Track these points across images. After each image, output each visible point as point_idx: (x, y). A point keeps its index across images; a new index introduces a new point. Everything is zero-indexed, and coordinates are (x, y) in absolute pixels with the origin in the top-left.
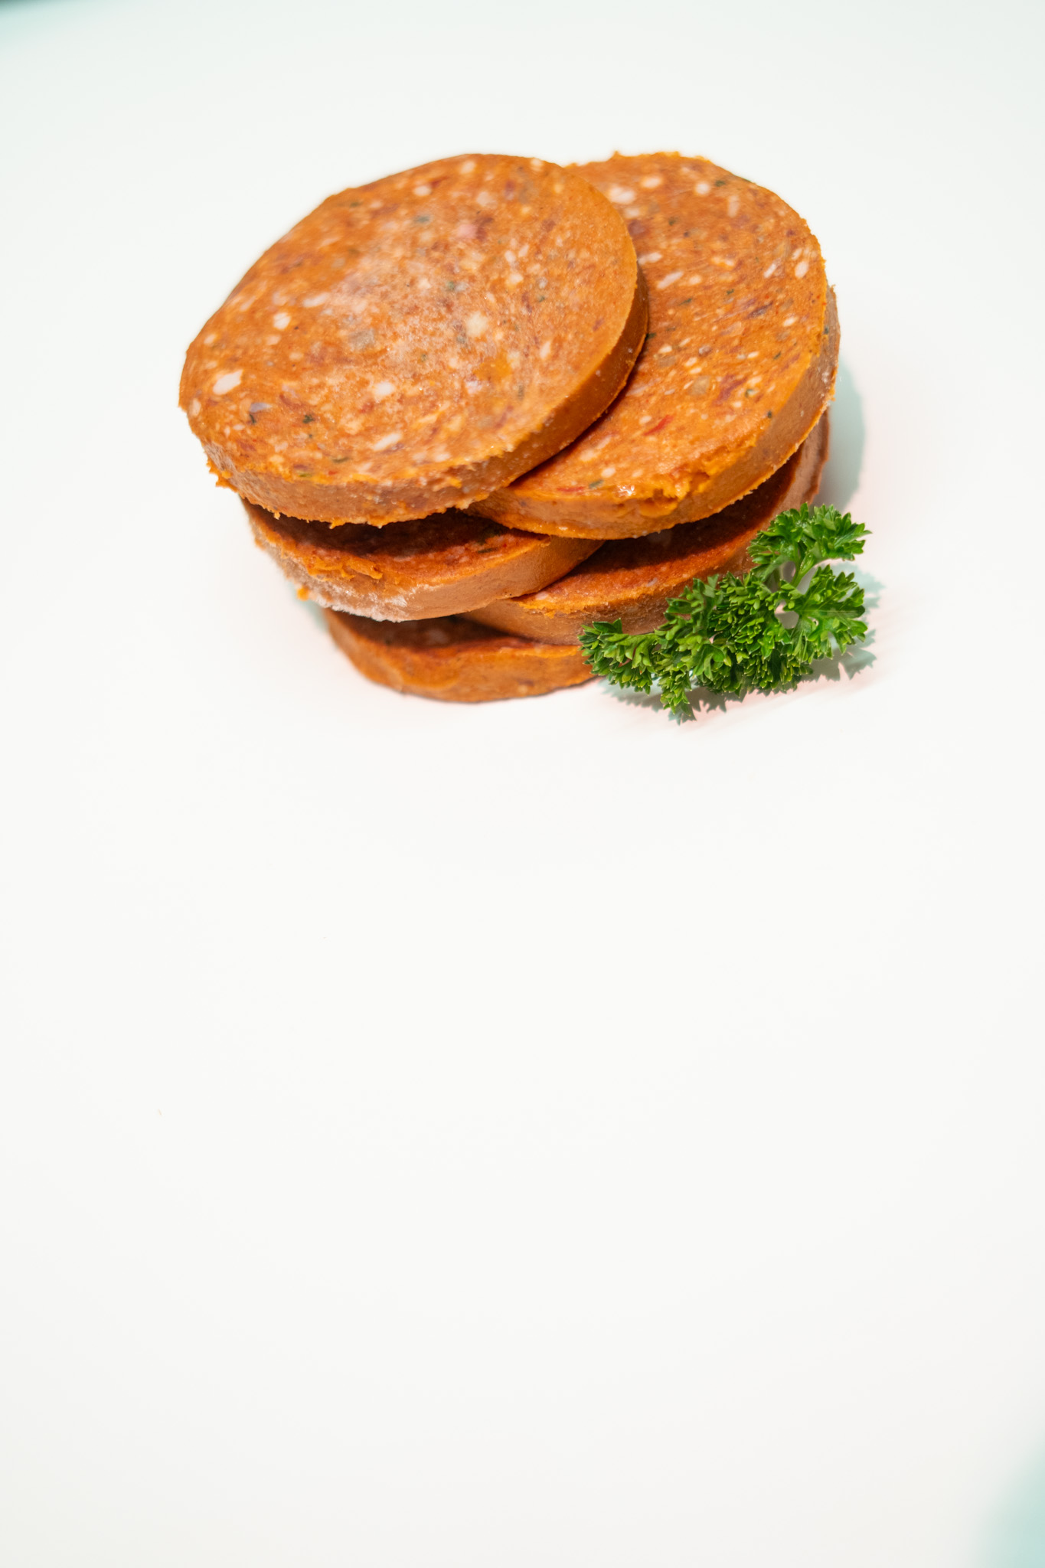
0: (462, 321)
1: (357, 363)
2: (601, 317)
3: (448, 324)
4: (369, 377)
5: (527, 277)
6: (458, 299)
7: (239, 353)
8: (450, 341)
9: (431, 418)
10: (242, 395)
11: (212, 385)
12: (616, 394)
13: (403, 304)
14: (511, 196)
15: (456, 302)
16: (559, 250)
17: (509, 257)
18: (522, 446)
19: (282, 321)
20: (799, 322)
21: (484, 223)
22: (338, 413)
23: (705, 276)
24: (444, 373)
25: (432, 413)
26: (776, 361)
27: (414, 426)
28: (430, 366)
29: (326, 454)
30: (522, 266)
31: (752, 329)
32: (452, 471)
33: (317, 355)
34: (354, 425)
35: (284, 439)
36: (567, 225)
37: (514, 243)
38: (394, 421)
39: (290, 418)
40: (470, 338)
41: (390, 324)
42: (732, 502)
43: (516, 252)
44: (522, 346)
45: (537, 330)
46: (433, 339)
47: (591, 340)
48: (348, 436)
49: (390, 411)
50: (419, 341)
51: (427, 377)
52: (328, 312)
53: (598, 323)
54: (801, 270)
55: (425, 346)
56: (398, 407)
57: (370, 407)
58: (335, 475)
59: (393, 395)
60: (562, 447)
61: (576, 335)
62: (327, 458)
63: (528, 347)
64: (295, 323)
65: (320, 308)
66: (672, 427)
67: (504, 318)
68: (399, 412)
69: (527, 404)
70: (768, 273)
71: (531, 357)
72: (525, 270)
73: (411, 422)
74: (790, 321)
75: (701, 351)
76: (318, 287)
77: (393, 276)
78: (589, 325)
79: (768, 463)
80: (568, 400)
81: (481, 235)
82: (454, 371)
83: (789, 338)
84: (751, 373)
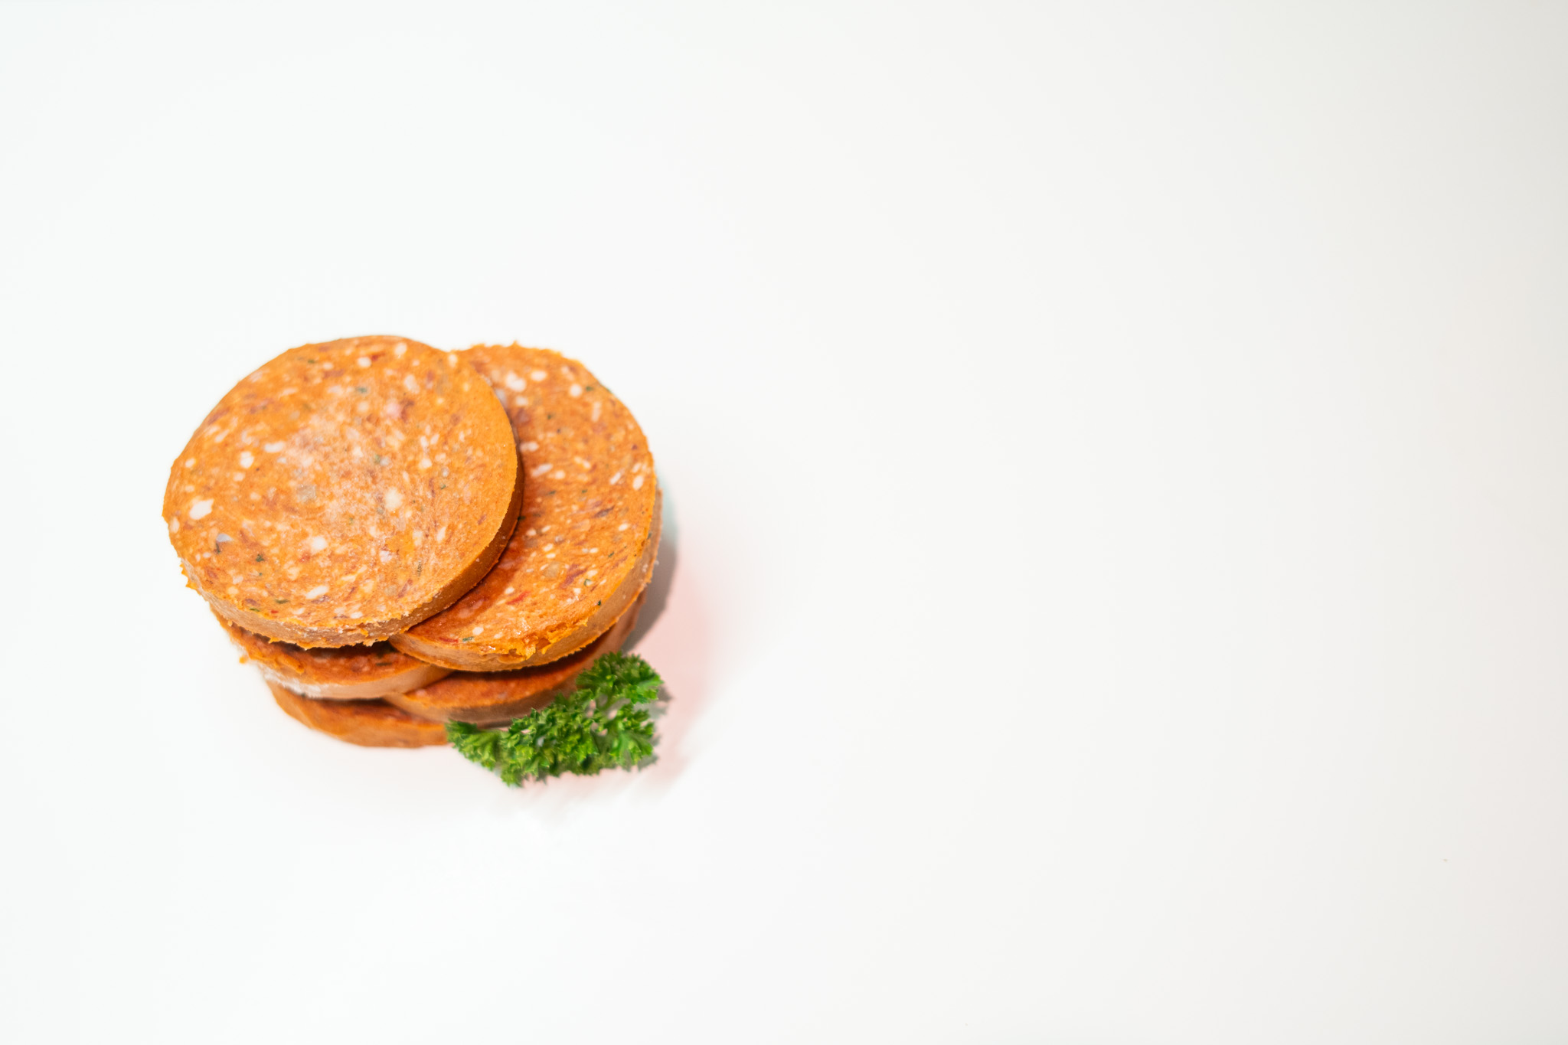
0: (383, 494)
1: (301, 516)
2: (485, 513)
3: (372, 495)
4: (309, 530)
5: (435, 464)
6: (382, 472)
7: (212, 483)
8: (372, 510)
9: (352, 578)
10: (212, 523)
11: (189, 508)
12: (490, 569)
13: (340, 468)
14: (430, 385)
15: (380, 475)
16: (461, 444)
17: (423, 442)
18: (414, 613)
19: (247, 460)
20: (630, 529)
21: (408, 404)
22: (283, 557)
23: (567, 473)
24: (365, 539)
25: (353, 573)
26: (610, 559)
27: (338, 583)
28: (355, 530)
29: (271, 594)
30: (432, 453)
31: (596, 528)
32: (362, 626)
33: (271, 499)
34: (294, 572)
35: (240, 573)
36: (469, 423)
37: (428, 430)
38: (323, 574)
39: (246, 554)
40: (387, 511)
41: (328, 484)
42: (566, 655)
43: (429, 438)
44: (424, 527)
45: (437, 514)
46: (360, 505)
47: (475, 532)
48: (289, 581)
49: (321, 564)
50: (349, 504)
51: (352, 540)
52: (283, 460)
53: (482, 518)
54: (638, 483)
55: (352, 511)
56: (328, 563)
57: (307, 557)
58: (276, 614)
59: (325, 550)
60: (446, 608)
61: (465, 525)
62: (271, 597)
63: (429, 529)
64: (257, 465)
65: (278, 455)
66: (528, 600)
67: (414, 499)
68: (328, 567)
69: (423, 581)
70: (615, 479)
71: (430, 538)
72: (434, 457)
73: (337, 579)
74: (624, 527)
75: (557, 539)
76: (277, 435)
77: (335, 439)
78: (476, 518)
79: (595, 631)
80: (453, 581)
81: (404, 416)
82: (372, 540)
83: (621, 541)
84: (591, 566)
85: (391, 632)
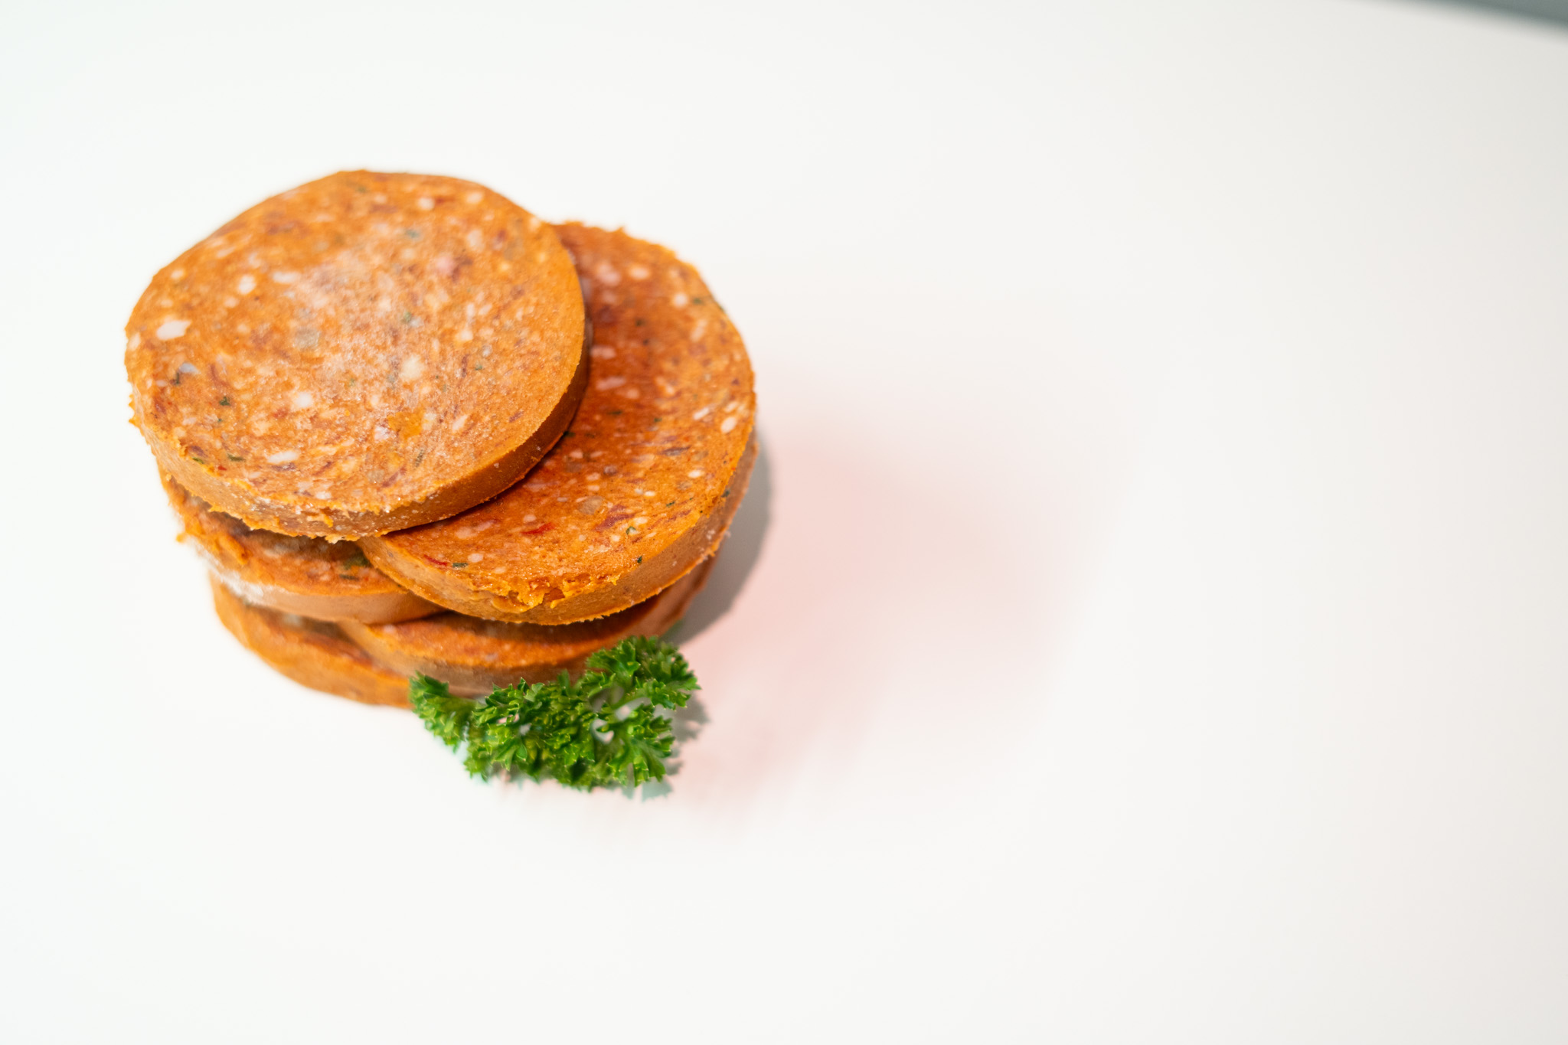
0: (401, 359)
1: (293, 362)
2: (521, 410)
3: (388, 357)
4: (296, 381)
5: (476, 339)
6: (407, 334)
7: (195, 302)
8: (382, 375)
9: (331, 450)
10: (179, 348)
11: (159, 325)
12: (511, 485)
13: (358, 318)
14: (499, 246)
15: (404, 337)
16: (516, 322)
17: (470, 310)
18: (399, 510)
19: (246, 285)
20: (702, 477)
21: (463, 263)
22: (255, 404)
23: (643, 393)
24: (362, 408)
25: (334, 444)
26: (667, 509)
27: (313, 452)
28: (355, 393)
29: (225, 446)
30: (477, 325)
31: (661, 467)
32: (327, 511)
33: (262, 336)
34: (261, 426)
35: (195, 413)
36: (534, 300)
37: (480, 297)
38: (297, 437)
39: (209, 392)
40: (400, 381)
41: (337, 333)
42: (582, 620)
43: (478, 307)
44: (441, 409)
45: (461, 398)
46: (369, 366)
47: (503, 430)
48: (252, 436)
49: (299, 425)
50: (356, 363)
51: (346, 406)
52: (291, 295)
53: (517, 415)
54: (728, 425)
55: (357, 370)
56: (308, 425)
57: (282, 414)
58: (224, 472)
59: (308, 410)
60: (441, 518)
61: (493, 418)
62: (224, 450)
63: (446, 414)
64: (258, 293)
65: (286, 287)
66: (548, 537)
67: (438, 373)
68: (306, 431)
69: (420, 472)
70: (699, 415)
71: (443, 424)
72: (478, 330)
73: (312, 447)
74: (695, 474)
75: (607, 469)
76: (293, 264)
77: (362, 284)
78: (509, 414)
79: (626, 598)
80: (457, 482)
81: (456, 274)
82: (370, 410)
83: (689, 490)
84: (642, 511)
85: (364, 531)
